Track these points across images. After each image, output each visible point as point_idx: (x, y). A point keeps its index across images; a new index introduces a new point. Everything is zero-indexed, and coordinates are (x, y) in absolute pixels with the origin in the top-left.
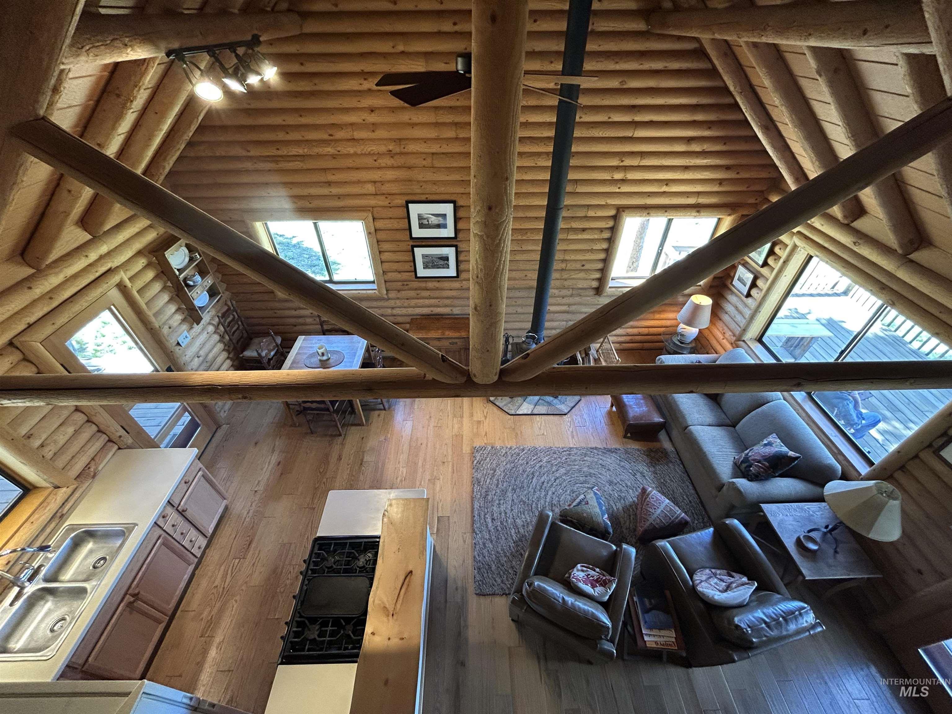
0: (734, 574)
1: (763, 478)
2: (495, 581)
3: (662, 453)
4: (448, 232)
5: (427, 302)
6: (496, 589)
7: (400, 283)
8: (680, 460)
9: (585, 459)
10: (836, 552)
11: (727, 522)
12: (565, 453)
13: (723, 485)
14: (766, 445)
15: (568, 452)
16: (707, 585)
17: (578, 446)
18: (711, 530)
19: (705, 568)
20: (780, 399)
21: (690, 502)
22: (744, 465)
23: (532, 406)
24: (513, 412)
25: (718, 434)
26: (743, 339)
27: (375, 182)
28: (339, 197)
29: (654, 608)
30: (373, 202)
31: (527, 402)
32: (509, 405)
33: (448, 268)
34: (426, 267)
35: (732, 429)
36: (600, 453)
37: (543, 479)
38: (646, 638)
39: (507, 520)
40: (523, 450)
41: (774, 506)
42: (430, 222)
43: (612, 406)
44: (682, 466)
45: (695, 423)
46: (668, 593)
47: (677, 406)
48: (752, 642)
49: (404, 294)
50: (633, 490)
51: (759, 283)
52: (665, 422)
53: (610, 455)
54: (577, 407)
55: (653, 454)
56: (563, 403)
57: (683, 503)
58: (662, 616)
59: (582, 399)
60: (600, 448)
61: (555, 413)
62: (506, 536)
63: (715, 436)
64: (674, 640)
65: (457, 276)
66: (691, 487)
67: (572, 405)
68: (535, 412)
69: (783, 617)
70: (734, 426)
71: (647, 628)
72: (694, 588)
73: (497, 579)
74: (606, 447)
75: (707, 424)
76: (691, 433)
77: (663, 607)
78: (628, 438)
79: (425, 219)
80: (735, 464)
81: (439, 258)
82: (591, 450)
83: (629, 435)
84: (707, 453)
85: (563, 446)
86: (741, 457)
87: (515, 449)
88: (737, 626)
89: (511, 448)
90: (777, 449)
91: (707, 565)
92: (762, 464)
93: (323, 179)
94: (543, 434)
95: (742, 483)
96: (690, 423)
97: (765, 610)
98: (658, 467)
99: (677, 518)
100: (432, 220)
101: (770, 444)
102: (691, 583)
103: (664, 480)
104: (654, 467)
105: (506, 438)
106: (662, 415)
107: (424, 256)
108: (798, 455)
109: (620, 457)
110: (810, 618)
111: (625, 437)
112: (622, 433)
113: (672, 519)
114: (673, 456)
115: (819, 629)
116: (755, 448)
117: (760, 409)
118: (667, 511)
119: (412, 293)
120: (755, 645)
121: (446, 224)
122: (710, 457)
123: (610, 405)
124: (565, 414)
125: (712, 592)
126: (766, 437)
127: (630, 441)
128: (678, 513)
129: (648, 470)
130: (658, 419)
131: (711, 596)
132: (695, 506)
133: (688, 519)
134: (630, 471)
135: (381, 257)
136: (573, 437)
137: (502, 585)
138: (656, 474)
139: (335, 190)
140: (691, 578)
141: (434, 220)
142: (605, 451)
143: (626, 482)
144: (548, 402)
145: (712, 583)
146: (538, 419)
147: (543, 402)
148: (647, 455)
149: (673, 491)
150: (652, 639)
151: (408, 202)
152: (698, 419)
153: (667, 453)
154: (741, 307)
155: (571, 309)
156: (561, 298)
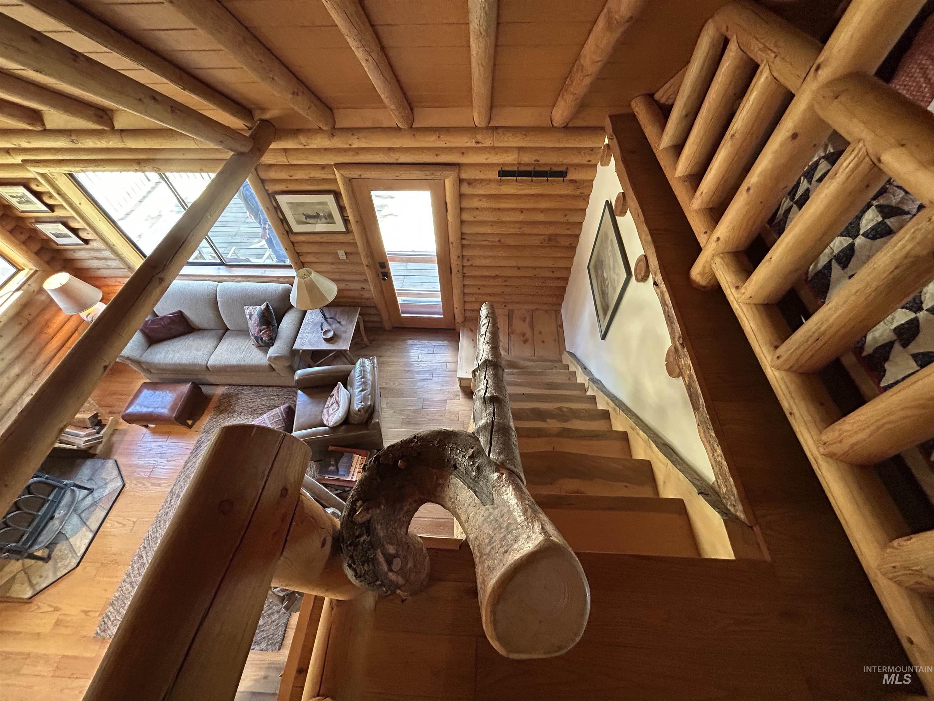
0: (332, 394)
1: (274, 335)
2: (274, 621)
3: (224, 398)
6: (283, 621)
8: (240, 385)
10: (339, 323)
11: (296, 379)
12: (173, 501)
13: (270, 365)
14: (250, 318)
15: (174, 497)
16: (331, 417)
17: (173, 483)
18: (299, 392)
19: (322, 412)
20: (218, 285)
21: (277, 395)
22: (260, 342)
23: (84, 529)
24: (75, 562)
25: (227, 346)
29: (337, 463)
31: (72, 536)
32: (59, 565)
35: (228, 332)
36: (194, 460)
38: (354, 479)
40: (140, 556)
41: (298, 340)
43: (146, 426)
44: (245, 387)
45: (206, 357)
46: (331, 448)
47: (180, 365)
48: (370, 405)
51: (74, 225)
52: (193, 383)
54: (121, 468)
55: (222, 408)
56: (106, 484)
57: (277, 402)
58: (344, 460)
59: (116, 457)
60: (189, 458)
61: (113, 499)
63: (227, 349)
64: (360, 457)
66: (266, 389)
67: (116, 472)
68: (94, 527)
69: (362, 378)
70: (227, 329)
71: (348, 476)
72: (331, 428)
73: (273, 619)
74: (190, 451)
75: (213, 349)
76: (214, 367)
77: (338, 456)
78: (193, 424)
80: (257, 347)
82: (186, 468)
83: (190, 422)
84: (239, 363)
85: (163, 500)
86: (253, 340)
87: (133, 568)
88: (359, 410)
89: (128, 575)
90: (256, 313)
91: (321, 409)
92: (263, 330)
94: (134, 523)
95: (273, 351)
96: (204, 363)
97: (356, 387)
98: (237, 408)
99: (282, 414)
101: (251, 315)
102: (327, 428)
103: (250, 408)
104: (235, 412)
105: (109, 579)
106: (185, 381)
108: (265, 303)
110: (367, 362)
111: (190, 427)
112: (183, 429)
113: (281, 418)
114: (232, 391)
115: (375, 360)
116: (249, 327)
117: (219, 303)
118: (273, 419)
120: (372, 404)
122: (243, 363)
123: (144, 428)
124: (124, 486)
125: (336, 415)
126: (244, 314)
127: (197, 423)
128: (278, 411)
129: (235, 419)
130: (185, 388)
131: (339, 419)
132: (282, 393)
133: (287, 405)
136: (159, 485)
137: (280, 613)
138: (242, 412)
140: (325, 426)
142: (195, 454)
144: (92, 505)
145: (332, 412)
146: (109, 525)
147: (86, 512)
148: (221, 413)
149: (263, 405)
150: (356, 474)
152: (204, 354)
153: (227, 394)
154: (96, 254)
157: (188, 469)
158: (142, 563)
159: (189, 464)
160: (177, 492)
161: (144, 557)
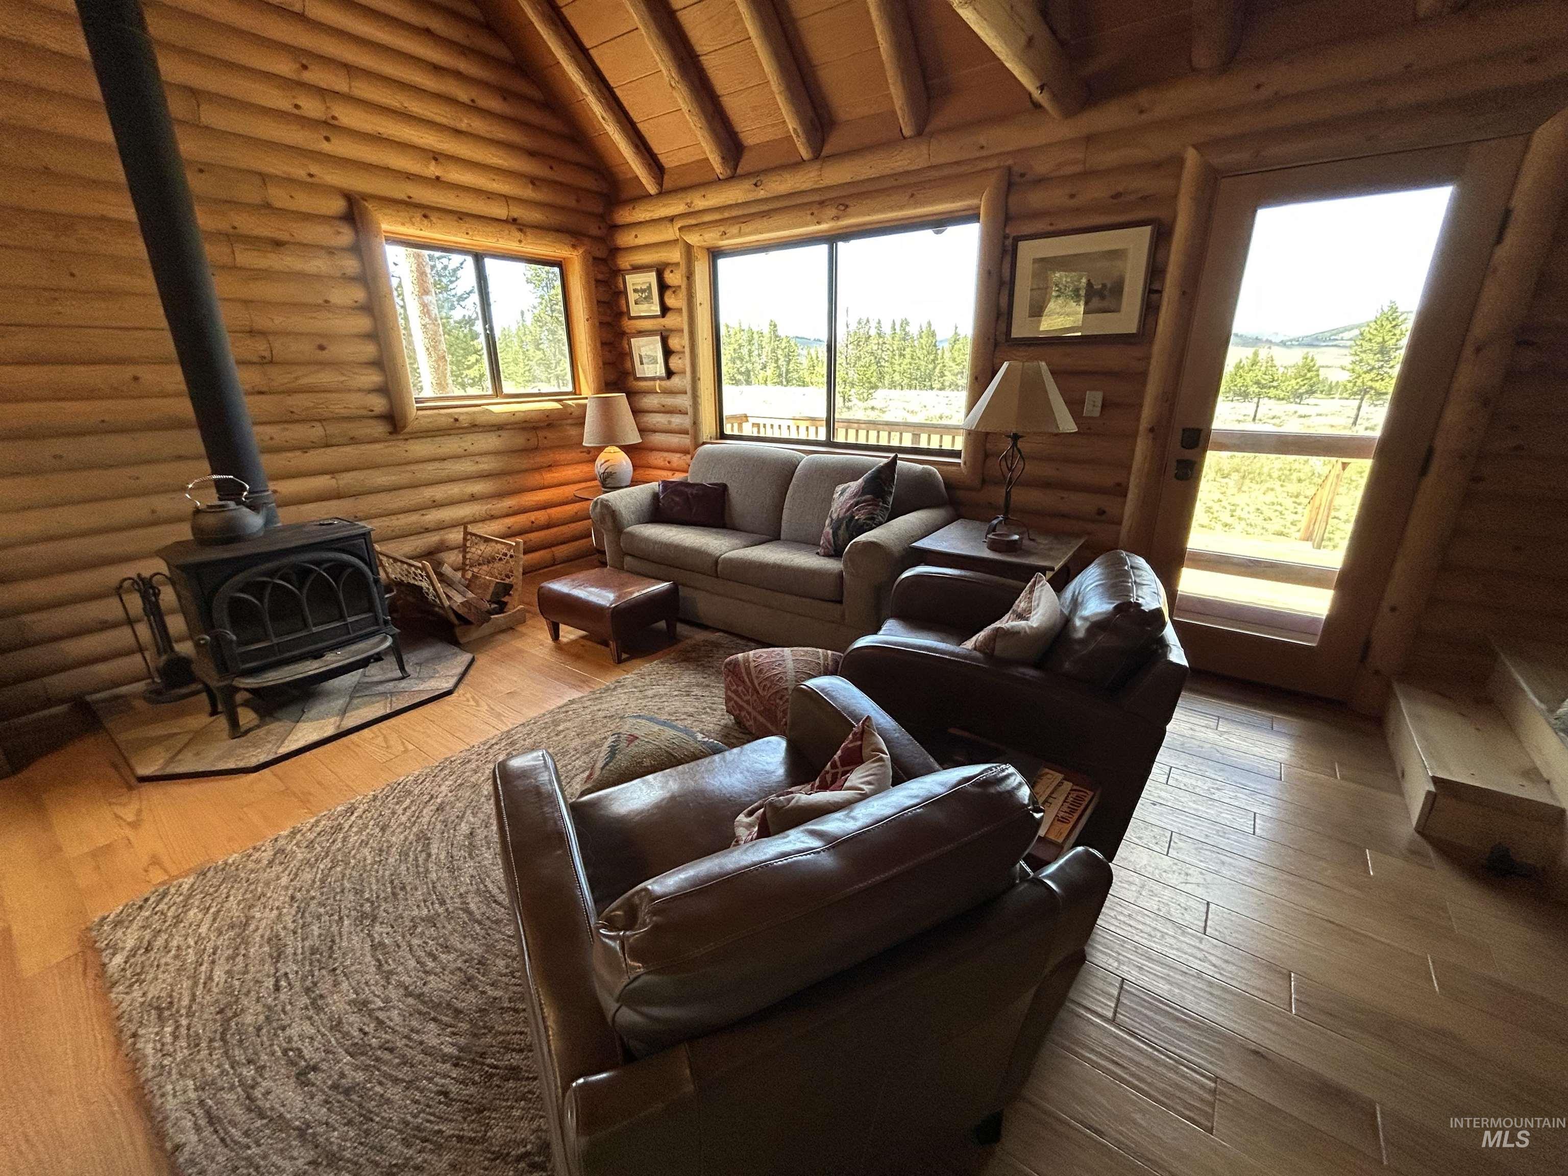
3: (704, 646)
8: (743, 638)
9: (561, 728)
10: (1032, 540)
13: (841, 575)
17: (524, 722)
23: (335, 717)
25: (769, 547)
26: (701, 442)
31: (309, 720)
35: (776, 542)
37: (464, 828)
39: (380, 1022)
41: (925, 541)
44: (752, 643)
45: (724, 548)
50: (706, 713)
51: (674, 343)
52: (676, 583)
53: (612, 696)
54: (472, 672)
55: (691, 656)
56: (431, 677)
59: (479, 654)
60: (582, 697)
61: (417, 702)
62: (404, 1073)
63: (767, 549)
67: (458, 671)
68: (349, 725)
70: (778, 538)
74: (591, 692)
75: (741, 546)
76: (729, 562)
80: (825, 555)
82: (564, 709)
83: (625, 656)
85: (480, 739)
92: (862, 502)
94: (405, 752)
99: (826, 657)
101: (845, 490)
109: (635, 687)
111: (620, 661)
113: (822, 662)
118: (802, 656)
123: (550, 638)
124: (449, 693)
126: (829, 499)
128: (821, 651)
134: (676, 693)
136: (501, 716)
143: (684, 710)
144: (383, 692)
146: (368, 735)
147: (365, 699)
152: (723, 544)
153: (713, 642)
154: (669, 401)
155: (341, 483)
156: (298, 453)
157: (567, 712)
158: (340, 824)
159: (574, 706)
160: (515, 738)
161: (356, 814)
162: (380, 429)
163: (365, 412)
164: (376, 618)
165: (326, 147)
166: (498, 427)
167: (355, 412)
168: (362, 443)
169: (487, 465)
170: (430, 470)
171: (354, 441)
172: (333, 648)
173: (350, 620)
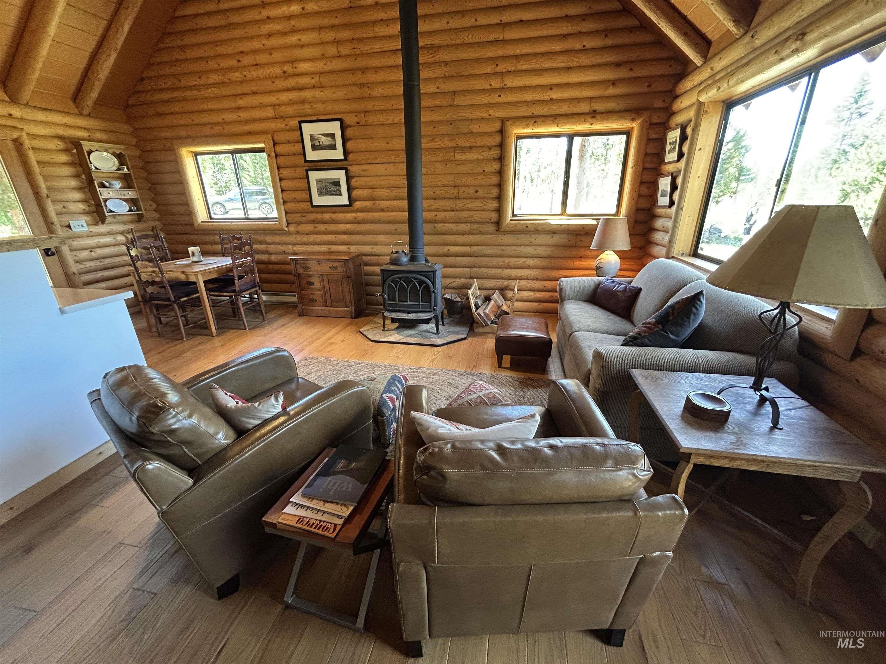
4: (338, 154)
5: (325, 238)
7: (299, 215)
24: (374, 338)
26: (672, 255)
27: (274, 106)
28: (246, 122)
30: (272, 125)
33: (340, 194)
34: (320, 194)
42: (321, 143)
49: (302, 228)
51: (679, 181)
65: (350, 205)
79: (316, 140)
81: (331, 183)
93: (233, 105)
100: (323, 140)
107: (319, 181)
119: (310, 227)
121: (335, 145)
124: (438, 346)
135: (282, 184)
139: (244, 115)
141: (325, 141)
151: (300, 122)
155: (473, 250)
156: (460, 236)
162: (492, 228)
163: (488, 220)
164: (431, 306)
165: (499, 100)
166: (554, 231)
167: (484, 220)
168: (484, 234)
169: (541, 251)
170: (510, 250)
171: (481, 233)
172: (413, 312)
173: (421, 303)
